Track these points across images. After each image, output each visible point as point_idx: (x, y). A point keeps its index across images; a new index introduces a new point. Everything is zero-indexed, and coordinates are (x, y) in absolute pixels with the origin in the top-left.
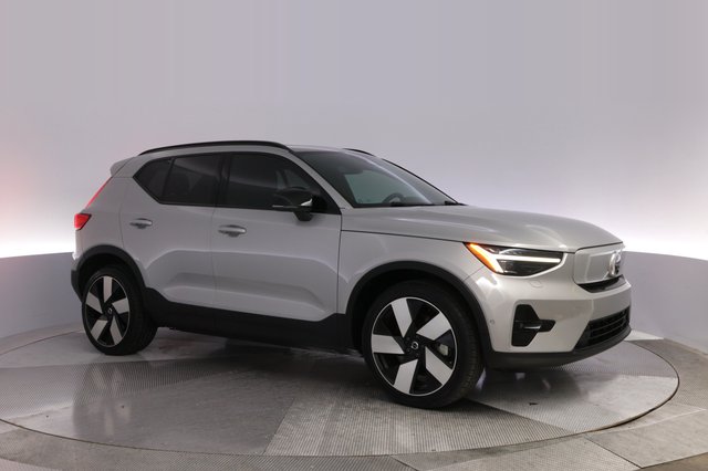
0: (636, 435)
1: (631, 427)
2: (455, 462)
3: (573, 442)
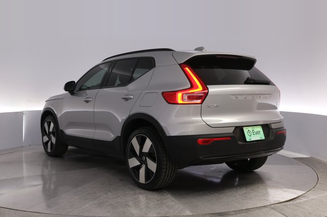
0: (296, 206)
1: (294, 202)
3: (264, 210)
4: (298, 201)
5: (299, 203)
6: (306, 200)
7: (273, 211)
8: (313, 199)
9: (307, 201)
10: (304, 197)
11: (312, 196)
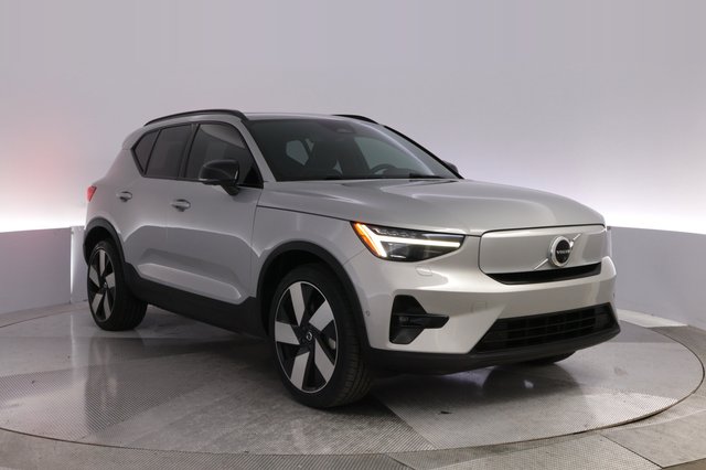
0: (657, 431)
2: (457, 461)
3: (587, 439)
4: (659, 420)
5: (663, 425)
6: (678, 417)
7: (606, 443)
8: (692, 417)
9: (680, 420)
10: (675, 411)
11: (691, 410)
